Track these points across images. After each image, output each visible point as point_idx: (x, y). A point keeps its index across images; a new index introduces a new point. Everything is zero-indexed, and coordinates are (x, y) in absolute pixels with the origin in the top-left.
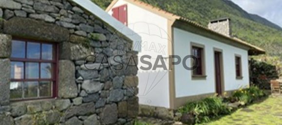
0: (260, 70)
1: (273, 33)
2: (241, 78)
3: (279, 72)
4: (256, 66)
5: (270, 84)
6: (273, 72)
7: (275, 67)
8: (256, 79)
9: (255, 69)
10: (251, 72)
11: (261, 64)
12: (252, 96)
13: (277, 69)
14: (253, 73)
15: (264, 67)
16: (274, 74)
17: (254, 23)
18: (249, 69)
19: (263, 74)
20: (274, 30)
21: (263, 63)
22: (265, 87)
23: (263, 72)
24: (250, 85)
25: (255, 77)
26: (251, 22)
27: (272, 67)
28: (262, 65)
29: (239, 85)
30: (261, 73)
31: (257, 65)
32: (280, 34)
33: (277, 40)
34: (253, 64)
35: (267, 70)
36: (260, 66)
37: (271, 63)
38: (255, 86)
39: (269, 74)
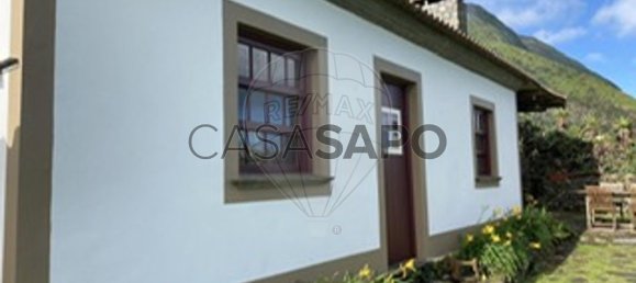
0: (549, 154)
1: (569, 77)
2: (496, 181)
3: (601, 159)
4: (540, 144)
5: (583, 197)
6: (586, 160)
7: (591, 145)
8: (540, 181)
9: (535, 152)
10: (527, 160)
11: (551, 137)
12: (531, 251)
13: (596, 153)
14: (532, 163)
15: (560, 147)
16: (587, 165)
17: (530, 55)
18: (521, 154)
19: (558, 168)
20: (571, 71)
21: (558, 134)
22: (565, 205)
23: (558, 162)
24: (525, 203)
25: (536, 176)
26: (523, 52)
27: (584, 144)
28: (556, 139)
29: (485, 208)
30: (552, 164)
31: (541, 139)
32: (583, 79)
33: (578, 92)
34: (531, 140)
35: (569, 156)
36: (551, 144)
37: (579, 136)
38: (539, 206)
39: (575, 166)
